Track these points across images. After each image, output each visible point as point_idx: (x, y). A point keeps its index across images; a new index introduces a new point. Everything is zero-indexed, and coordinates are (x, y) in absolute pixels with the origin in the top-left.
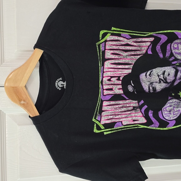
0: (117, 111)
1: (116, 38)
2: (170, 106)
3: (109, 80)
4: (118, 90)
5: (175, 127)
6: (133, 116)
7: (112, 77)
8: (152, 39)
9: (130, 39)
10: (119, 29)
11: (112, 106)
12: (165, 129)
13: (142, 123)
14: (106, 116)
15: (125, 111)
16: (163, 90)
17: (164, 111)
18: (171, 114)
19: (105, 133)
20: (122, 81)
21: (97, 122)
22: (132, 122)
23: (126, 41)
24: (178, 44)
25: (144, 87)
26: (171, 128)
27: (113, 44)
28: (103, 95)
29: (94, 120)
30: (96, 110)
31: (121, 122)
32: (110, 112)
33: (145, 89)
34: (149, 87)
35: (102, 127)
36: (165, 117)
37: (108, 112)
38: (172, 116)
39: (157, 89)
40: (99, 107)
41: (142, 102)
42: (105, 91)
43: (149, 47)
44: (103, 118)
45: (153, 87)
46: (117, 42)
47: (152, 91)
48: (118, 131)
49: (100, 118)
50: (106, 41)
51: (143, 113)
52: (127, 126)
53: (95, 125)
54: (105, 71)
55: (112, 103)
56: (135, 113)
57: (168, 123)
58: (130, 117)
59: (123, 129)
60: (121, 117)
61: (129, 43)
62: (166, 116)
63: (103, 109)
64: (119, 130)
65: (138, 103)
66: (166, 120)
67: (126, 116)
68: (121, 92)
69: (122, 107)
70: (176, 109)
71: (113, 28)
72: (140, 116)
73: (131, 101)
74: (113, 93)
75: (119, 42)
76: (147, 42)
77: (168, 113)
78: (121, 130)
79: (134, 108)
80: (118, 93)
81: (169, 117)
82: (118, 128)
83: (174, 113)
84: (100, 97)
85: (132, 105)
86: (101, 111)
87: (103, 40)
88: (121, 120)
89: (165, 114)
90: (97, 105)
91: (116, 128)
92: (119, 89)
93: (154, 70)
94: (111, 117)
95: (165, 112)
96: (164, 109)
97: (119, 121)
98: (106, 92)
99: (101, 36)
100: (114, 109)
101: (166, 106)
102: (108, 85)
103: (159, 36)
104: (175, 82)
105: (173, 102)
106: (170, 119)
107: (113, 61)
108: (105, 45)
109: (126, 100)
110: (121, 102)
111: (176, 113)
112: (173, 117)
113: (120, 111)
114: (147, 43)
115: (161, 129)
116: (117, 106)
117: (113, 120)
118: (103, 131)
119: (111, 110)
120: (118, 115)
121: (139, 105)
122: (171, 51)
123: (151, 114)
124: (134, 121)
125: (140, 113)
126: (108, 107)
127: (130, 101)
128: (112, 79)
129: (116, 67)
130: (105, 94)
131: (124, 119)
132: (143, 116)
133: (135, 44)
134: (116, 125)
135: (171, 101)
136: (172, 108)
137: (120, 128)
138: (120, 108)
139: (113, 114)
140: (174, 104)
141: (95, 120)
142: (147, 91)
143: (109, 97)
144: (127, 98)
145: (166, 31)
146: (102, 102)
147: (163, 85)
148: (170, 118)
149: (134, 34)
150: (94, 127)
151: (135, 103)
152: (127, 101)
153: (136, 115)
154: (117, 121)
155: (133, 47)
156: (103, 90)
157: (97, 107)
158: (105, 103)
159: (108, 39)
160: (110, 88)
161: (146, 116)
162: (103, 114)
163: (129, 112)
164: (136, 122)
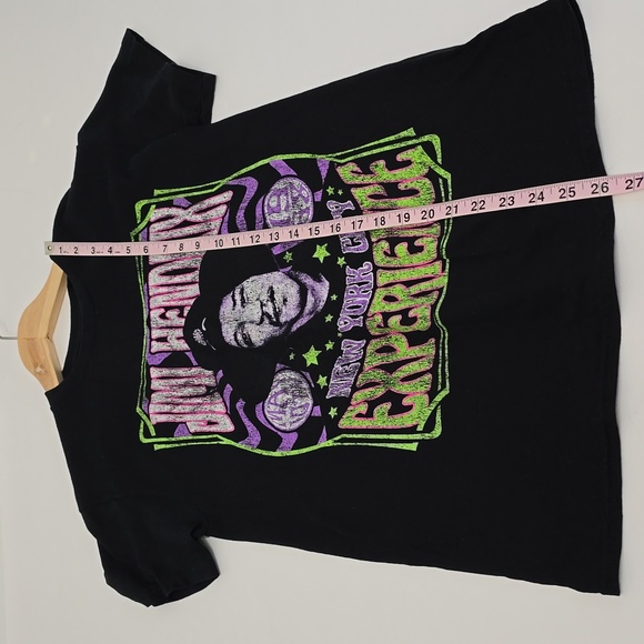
1: (165, 211)
2: (285, 391)
3: (163, 316)
4: (176, 342)
5: (297, 452)
6: (207, 410)
7: (167, 308)
8: (228, 196)
9: (190, 206)
10: (167, 191)
12: (273, 454)
13: (226, 431)
15: (191, 397)
18: (284, 413)
19: (157, 447)
20: (186, 318)
21: (144, 417)
23: (182, 215)
24: (279, 193)
26: (288, 455)
27: (162, 228)
28: (150, 352)
29: (138, 410)
30: (141, 386)
33: (227, 340)
34: (235, 335)
35: (153, 434)
38: (287, 418)
40: (145, 382)
41: (220, 374)
42: (153, 343)
43: (223, 217)
44: (153, 408)
46: (166, 222)
50: (150, 223)
51: (228, 405)
53: (142, 425)
54: (151, 294)
55: (166, 372)
56: (211, 404)
57: (280, 440)
58: (201, 412)
59: (190, 444)
60: (182, 411)
61: (188, 218)
62: (272, 418)
63: (152, 387)
65: (215, 375)
66: (275, 431)
67: (191, 408)
68: (183, 345)
69: (185, 386)
70: (299, 401)
71: (157, 192)
72: (220, 413)
73: (202, 369)
74: (169, 348)
75: (170, 221)
76: (220, 204)
77: (278, 409)
78: (186, 444)
79: (210, 391)
80: (178, 349)
81: (280, 422)
82: (181, 439)
83: (295, 412)
85: (204, 381)
86: (150, 392)
87: (144, 223)
88: (185, 418)
89: (269, 412)
91: (178, 439)
92: (178, 339)
93: (245, 283)
94: (169, 408)
95: (271, 406)
98: (156, 346)
99: (138, 215)
100: (169, 388)
101: (275, 390)
102: (161, 328)
103: (243, 182)
104: (295, 322)
105: (284, 379)
106: (283, 428)
107: (163, 269)
108: (148, 233)
109: (190, 366)
110: (181, 372)
111: (299, 411)
112: (291, 423)
113: (180, 394)
114: (218, 209)
115: (265, 453)
116: (173, 382)
118: (154, 440)
119: (165, 391)
122: (265, 219)
124: (210, 423)
125: (222, 405)
127: (200, 369)
128: (167, 315)
129: (170, 282)
130: (153, 350)
131: (189, 417)
132: (227, 413)
133: (199, 218)
134: (177, 431)
136: (290, 396)
138: (180, 386)
139: (169, 400)
141: (140, 410)
143: (162, 359)
144: (195, 363)
145: (253, 167)
146: (148, 367)
147: (267, 330)
148: (284, 425)
149: (195, 194)
151: (209, 376)
152: (193, 370)
153: (213, 408)
154: (178, 420)
155: (195, 227)
156: (151, 340)
157: (142, 381)
158: (154, 373)
159: (153, 219)
160: (162, 335)
162: (154, 397)
163: (199, 400)
164: (213, 428)
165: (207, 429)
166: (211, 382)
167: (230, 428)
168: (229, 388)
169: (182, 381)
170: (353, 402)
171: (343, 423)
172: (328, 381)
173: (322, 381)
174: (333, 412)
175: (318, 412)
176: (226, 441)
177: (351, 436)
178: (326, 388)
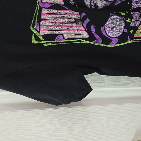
0: (58, 21)
5: (118, 45)
6: (75, 29)
11: (52, 15)
12: (108, 46)
13: (85, 37)
14: (45, 26)
15: (66, 23)
16: (105, 8)
17: (106, 27)
18: (113, 31)
19: (45, 45)
21: (36, 32)
22: (74, 36)
25: (85, 1)
26: (114, 46)
28: (42, 2)
29: (31, 28)
30: (34, 17)
31: (63, 35)
32: (50, 21)
34: (90, 2)
35: (42, 39)
36: (107, 33)
37: (47, 21)
38: (114, 33)
39: (98, 5)
40: (37, 15)
41: (84, 14)
44: (42, 28)
45: (95, 3)
47: (93, 8)
48: (59, 44)
49: (39, 26)
51: (86, 27)
52: (69, 41)
53: (33, 36)
55: (52, 11)
56: (77, 26)
57: (111, 41)
58: (72, 30)
59: (65, 43)
60: (62, 29)
62: (109, 33)
63: (42, 18)
64: (61, 44)
65: (80, 14)
66: (109, 38)
67: (67, 28)
69: (63, 18)
70: (118, 27)
72: (82, 30)
73: (73, 11)
74: (53, 2)
77: (111, 29)
78: (62, 44)
79: (76, 21)
80: (58, 3)
81: (112, 34)
82: (60, 41)
83: (117, 31)
84: (38, 4)
85: (73, 16)
86: (40, 20)
88: (63, 32)
89: (107, 30)
90: (35, 12)
91: (57, 41)
94: (52, 28)
95: (108, 28)
96: (106, 25)
97: (60, 33)
100: (54, 19)
101: (109, 22)
104: (115, 2)
105: (115, 18)
106: (113, 36)
110: (61, 12)
111: (119, 30)
112: (116, 35)
113: (60, 22)
115: (105, 45)
116: (57, 16)
117: (54, 32)
118: (42, 42)
119: (51, 20)
120: (59, 26)
121: (81, 17)
123: (93, 29)
124: (76, 34)
125: (82, 27)
126: (48, 15)
131: (65, 32)
132: (85, 30)
134: (57, 38)
135: (113, 17)
137: (62, 41)
138: (61, 18)
139: (53, 24)
140: (116, 21)
141: (33, 28)
142: (89, 6)
143: (49, 6)
146: (41, 9)
147: (104, 3)
148: (113, 35)
150: (32, 37)
151: (77, 14)
153: (78, 28)
154: (58, 33)
157: (35, 15)
158: (44, 11)
161: (89, 31)
162: (43, 23)
163: (71, 25)
164: (78, 37)
165: (75, 37)
166: (78, 17)
167: (87, 36)
168: (88, 20)
169: (62, 16)
170: (139, 28)
171: (136, 35)
172: (131, 20)
173: (129, 20)
174: (132, 31)
175: (126, 31)
176: (85, 42)
177: (139, 39)
178: (130, 23)
